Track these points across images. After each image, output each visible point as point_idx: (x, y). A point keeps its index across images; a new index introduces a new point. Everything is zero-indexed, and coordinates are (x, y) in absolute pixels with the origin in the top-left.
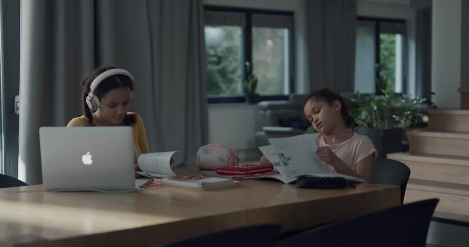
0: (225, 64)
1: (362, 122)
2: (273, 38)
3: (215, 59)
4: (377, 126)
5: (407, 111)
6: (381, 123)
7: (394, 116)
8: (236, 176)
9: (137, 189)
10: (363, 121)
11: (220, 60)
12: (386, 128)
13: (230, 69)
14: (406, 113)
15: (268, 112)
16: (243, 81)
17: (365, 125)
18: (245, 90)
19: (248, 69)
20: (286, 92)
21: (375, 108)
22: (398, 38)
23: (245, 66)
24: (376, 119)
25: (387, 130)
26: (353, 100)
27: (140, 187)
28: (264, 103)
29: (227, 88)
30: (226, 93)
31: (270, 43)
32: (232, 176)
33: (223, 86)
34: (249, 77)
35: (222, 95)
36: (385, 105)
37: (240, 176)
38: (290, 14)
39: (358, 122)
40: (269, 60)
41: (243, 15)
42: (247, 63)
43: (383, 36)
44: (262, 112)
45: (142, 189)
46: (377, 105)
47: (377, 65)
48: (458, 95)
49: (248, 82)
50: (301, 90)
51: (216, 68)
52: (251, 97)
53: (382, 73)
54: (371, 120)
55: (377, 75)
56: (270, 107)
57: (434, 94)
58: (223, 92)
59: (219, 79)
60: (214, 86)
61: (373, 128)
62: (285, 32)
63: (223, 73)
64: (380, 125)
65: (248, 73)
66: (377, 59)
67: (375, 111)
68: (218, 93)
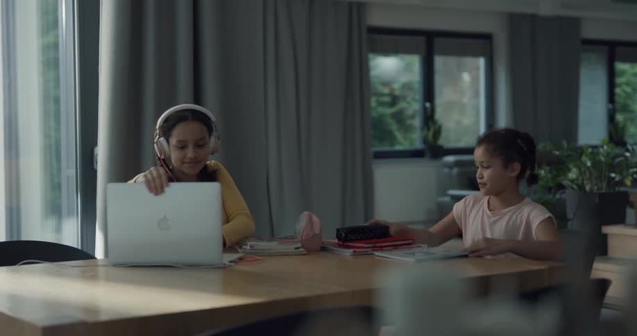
0: (402, 105)
1: (569, 183)
3: (387, 99)
4: (591, 190)
5: (633, 168)
6: (597, 185)
7: (613, 175)
8: (357, 250)
9: (225, 264)
10: (572, 181)
11: (395, 100)
12: (603, 191)
13: (410, 112)
14: (631, 170)
15: (455, 170)
16: (422, 129)
17: (575, 187)
18: (425, 141)
19: (429, 112)
21: (589, 164)
23: (425, 109)
24: (590, 179)
25: (605, 193)
26: (557, 153)
27: (231, 262)
28: (450, 159)
29: (405, 138)
30: (403, 145)
31: (466, 77)
32: (351, 251)
33: (399, 135)
34: (430, 123)
35: (398, 148)
36: (603, 159)
37: (362, 250)
38: (487, 37)
39: (565, 183)
40: (466, 100)
41: (422, 39)
42: (428, 105)
43: (620, 66)
44: (446, 170)
45: (233, 264)
46: (590, 159)
47: (611, 106)
49: (429, 129)
51: (389, 111)
52: (433, 150)
53: (619, 117)
54: (583, 180)
55: (611, 118)
56: (458, 164)
58: (400, 144)
59: (394, 127)
60: (387, 136)
61: (585, 192)
62: (481, 62)
63: (399, 118)
64: (596, 188)
65: (429, 118)
66: (611, 97)
67: (588, 168)
68: (392, 145)
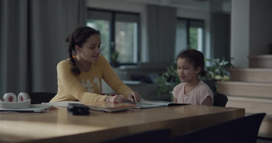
2: (125, 30)
15: (125, 73)
16: (110, 54)
18: (111, 59)
19: (113, 47)
20: (135, 60)
22: (200, 31)
23: (111, 45)
28: (123, 67)
31: (122, 34)
38: (138, 14)
40: (123, 43)
41: (110, 14)
42: (112, 43)
44: (121, 73)
48: (247, 60)
49: (113, 54)
50: (144, 59)
52: (115, 64)
56: (126, 70)
57: (233, 59)
62: (135, 25)
65: (113, 50)
66: (188, 43)
